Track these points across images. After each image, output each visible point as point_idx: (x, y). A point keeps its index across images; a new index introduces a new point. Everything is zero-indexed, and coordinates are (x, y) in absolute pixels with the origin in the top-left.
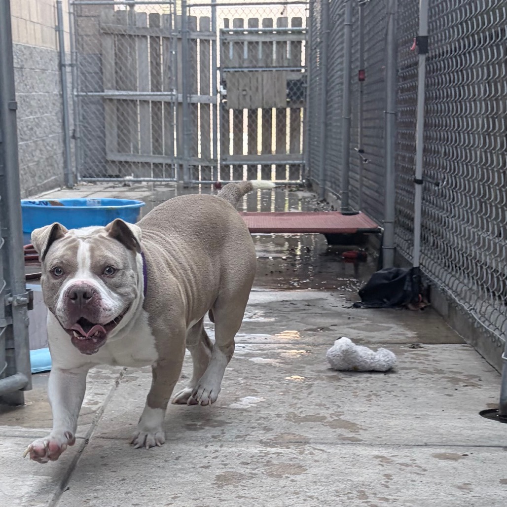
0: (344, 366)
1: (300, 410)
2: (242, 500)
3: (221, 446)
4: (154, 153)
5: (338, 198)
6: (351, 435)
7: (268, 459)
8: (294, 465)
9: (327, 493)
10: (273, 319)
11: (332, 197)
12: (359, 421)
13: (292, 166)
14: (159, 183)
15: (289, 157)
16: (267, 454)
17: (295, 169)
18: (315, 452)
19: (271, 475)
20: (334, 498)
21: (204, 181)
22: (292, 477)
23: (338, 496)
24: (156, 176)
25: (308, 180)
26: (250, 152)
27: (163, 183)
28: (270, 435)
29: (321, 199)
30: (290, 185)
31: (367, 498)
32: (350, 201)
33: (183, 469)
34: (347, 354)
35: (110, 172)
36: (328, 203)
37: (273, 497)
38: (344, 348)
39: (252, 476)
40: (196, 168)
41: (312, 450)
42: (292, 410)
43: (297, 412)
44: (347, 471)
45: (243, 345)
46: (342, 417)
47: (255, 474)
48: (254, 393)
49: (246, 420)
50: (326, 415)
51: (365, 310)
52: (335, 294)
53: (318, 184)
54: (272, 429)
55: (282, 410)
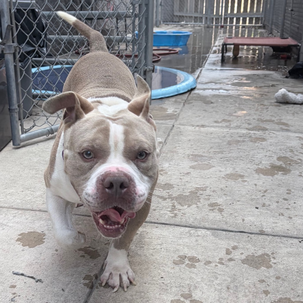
0: (283, 101)
1: (263, 117)
2: (239, 150)
3: (230, 129)
4: (195, 12)
5: (278, 32)
6: (286, 128)
7: (250, 135)
8: (261, 138)
9: (276, 149)
10: (249, 82)
11: (275, 32)
12: (289, 123)
13: (256, 18)
14: (196, 25)
15: (255, 14)
16: (250, 133)
17: (257, 19)
18: (271, 134)
19: (252, 141)
20: (279, 151)
21: (216, 25)
22: (261, 143)
23: (281, 151)
24: (195, 22)
25: (264, 24)
26: (238, 12)
27: (198, 25)
28: (250, 126)
29: (270, 32)
30: (255, 27)
31: (294, 152)
32: (284, 33)
33: (214, 137)
34: (284, 96)
35: (175, 20)
36: (273, 35)
37: (253, 150)
38: (283, 93)
39: (244, 141)
40: (213, 19)
41: (269, 133)
42: (260, 117)
43: (262, 118)
44: (284, 141)
45: (237, 91)
46: (282, 121)
47: (245, 141)
48: (243, 110)
49: (240, 120)
50: (275, 120)
51: (291, 79)
52: (277, 72)
53: (268, 26)
54: (251, 124)
55: (255, 117)
